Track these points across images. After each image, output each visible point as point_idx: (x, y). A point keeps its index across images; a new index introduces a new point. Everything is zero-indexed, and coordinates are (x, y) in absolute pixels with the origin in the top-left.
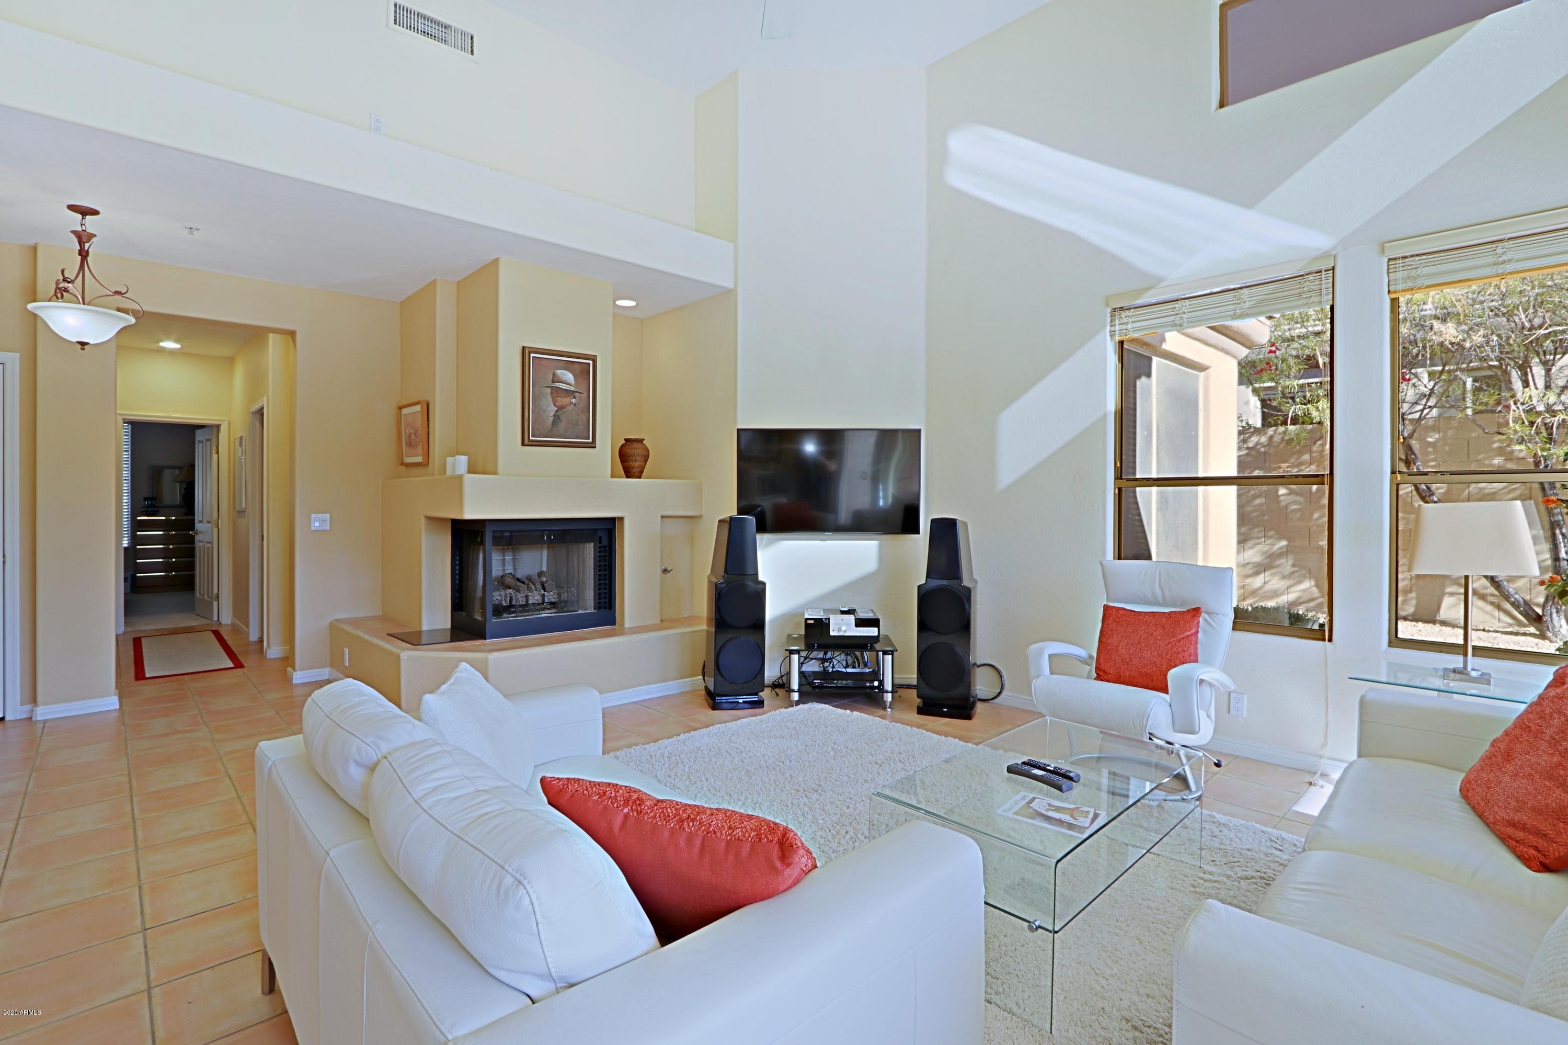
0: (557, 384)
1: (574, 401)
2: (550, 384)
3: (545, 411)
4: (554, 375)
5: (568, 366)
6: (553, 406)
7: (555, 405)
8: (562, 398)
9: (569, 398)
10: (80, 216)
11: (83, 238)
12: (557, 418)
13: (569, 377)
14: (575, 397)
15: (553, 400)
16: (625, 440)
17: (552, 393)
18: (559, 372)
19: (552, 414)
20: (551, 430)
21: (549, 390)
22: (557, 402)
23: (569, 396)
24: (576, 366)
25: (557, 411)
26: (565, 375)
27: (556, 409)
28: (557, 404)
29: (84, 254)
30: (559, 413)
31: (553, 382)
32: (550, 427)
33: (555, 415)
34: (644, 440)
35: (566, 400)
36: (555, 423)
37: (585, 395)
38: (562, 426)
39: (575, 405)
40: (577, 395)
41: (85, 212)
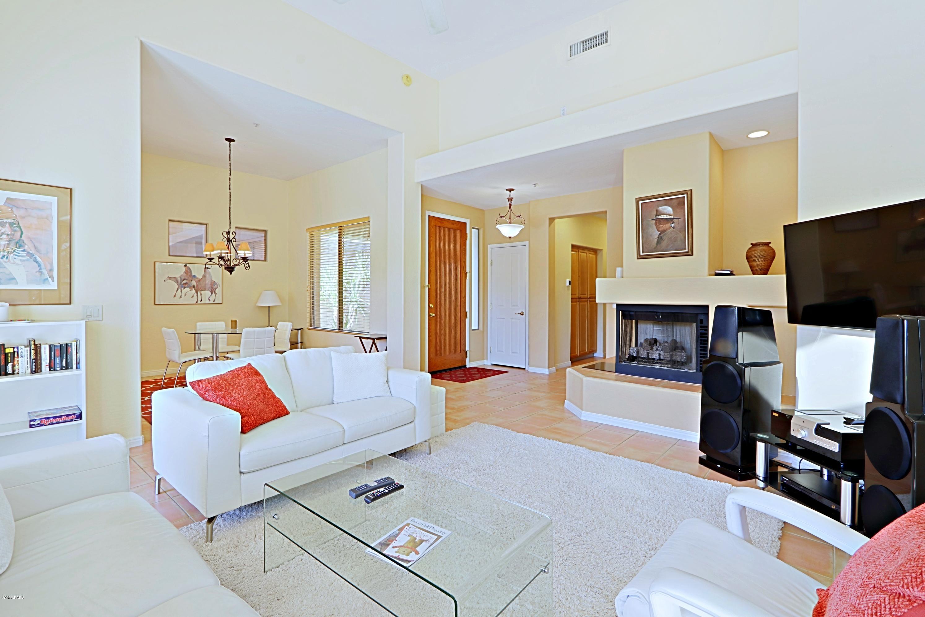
0: (659, 217)
1: (673, 225)
2: (655, 217)
3: (651, 235)
4: (657, 211)
5: (667, 203)
6: (657, 231)
7: (658, 231)
8: (663, 225)
9: (669, 224)
10: (509, 192)
11: (510, 200)
12: (660, 239)
13: (669, 210)
14: (673, 223)
15: (657, 227)
16: (752, 244)
17: (656, 224)
18: (660, 208)
19: (657, 236)
20: (656, 247)
21: (654, 222)
22: (660, 228)
23: (668, 223)
24: (674, 201)
25: (660, 234)
26: (665, 209)
27: (659, 233)
28: (660, 229)
29: (510, 205)
30: (661, 235)
31: (657, 215)
32: (655, 245)
33: (658, 237)
34: (770, 243)
35: (667, 226)
36: (658, 242)
37: (682, 219)
38: (664, 244)
39: (674, 228)
40: (675, 221)
41: (511, 190)
